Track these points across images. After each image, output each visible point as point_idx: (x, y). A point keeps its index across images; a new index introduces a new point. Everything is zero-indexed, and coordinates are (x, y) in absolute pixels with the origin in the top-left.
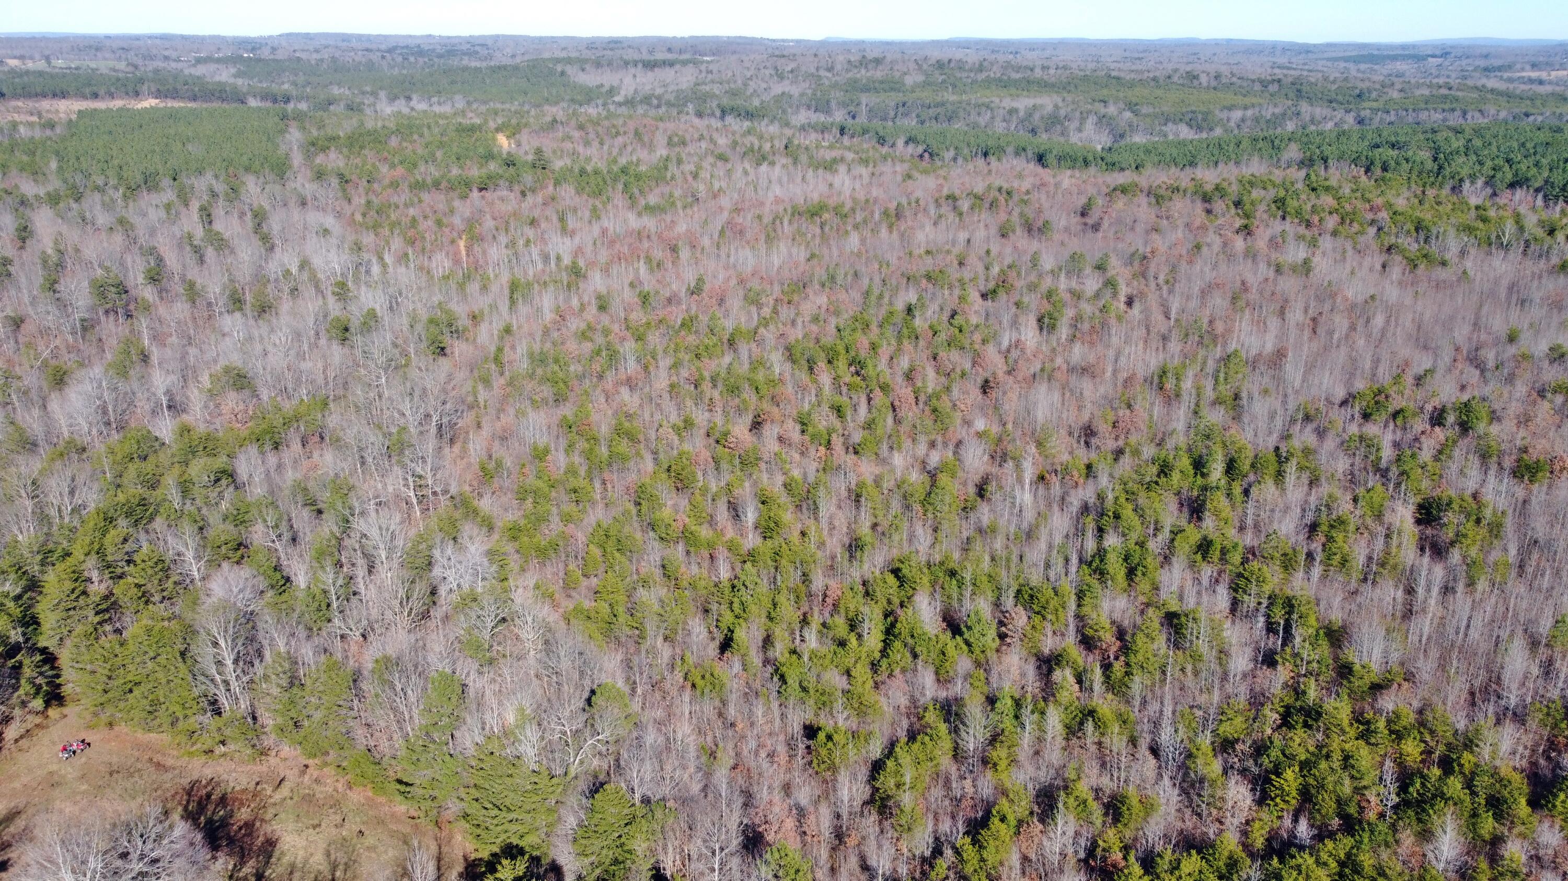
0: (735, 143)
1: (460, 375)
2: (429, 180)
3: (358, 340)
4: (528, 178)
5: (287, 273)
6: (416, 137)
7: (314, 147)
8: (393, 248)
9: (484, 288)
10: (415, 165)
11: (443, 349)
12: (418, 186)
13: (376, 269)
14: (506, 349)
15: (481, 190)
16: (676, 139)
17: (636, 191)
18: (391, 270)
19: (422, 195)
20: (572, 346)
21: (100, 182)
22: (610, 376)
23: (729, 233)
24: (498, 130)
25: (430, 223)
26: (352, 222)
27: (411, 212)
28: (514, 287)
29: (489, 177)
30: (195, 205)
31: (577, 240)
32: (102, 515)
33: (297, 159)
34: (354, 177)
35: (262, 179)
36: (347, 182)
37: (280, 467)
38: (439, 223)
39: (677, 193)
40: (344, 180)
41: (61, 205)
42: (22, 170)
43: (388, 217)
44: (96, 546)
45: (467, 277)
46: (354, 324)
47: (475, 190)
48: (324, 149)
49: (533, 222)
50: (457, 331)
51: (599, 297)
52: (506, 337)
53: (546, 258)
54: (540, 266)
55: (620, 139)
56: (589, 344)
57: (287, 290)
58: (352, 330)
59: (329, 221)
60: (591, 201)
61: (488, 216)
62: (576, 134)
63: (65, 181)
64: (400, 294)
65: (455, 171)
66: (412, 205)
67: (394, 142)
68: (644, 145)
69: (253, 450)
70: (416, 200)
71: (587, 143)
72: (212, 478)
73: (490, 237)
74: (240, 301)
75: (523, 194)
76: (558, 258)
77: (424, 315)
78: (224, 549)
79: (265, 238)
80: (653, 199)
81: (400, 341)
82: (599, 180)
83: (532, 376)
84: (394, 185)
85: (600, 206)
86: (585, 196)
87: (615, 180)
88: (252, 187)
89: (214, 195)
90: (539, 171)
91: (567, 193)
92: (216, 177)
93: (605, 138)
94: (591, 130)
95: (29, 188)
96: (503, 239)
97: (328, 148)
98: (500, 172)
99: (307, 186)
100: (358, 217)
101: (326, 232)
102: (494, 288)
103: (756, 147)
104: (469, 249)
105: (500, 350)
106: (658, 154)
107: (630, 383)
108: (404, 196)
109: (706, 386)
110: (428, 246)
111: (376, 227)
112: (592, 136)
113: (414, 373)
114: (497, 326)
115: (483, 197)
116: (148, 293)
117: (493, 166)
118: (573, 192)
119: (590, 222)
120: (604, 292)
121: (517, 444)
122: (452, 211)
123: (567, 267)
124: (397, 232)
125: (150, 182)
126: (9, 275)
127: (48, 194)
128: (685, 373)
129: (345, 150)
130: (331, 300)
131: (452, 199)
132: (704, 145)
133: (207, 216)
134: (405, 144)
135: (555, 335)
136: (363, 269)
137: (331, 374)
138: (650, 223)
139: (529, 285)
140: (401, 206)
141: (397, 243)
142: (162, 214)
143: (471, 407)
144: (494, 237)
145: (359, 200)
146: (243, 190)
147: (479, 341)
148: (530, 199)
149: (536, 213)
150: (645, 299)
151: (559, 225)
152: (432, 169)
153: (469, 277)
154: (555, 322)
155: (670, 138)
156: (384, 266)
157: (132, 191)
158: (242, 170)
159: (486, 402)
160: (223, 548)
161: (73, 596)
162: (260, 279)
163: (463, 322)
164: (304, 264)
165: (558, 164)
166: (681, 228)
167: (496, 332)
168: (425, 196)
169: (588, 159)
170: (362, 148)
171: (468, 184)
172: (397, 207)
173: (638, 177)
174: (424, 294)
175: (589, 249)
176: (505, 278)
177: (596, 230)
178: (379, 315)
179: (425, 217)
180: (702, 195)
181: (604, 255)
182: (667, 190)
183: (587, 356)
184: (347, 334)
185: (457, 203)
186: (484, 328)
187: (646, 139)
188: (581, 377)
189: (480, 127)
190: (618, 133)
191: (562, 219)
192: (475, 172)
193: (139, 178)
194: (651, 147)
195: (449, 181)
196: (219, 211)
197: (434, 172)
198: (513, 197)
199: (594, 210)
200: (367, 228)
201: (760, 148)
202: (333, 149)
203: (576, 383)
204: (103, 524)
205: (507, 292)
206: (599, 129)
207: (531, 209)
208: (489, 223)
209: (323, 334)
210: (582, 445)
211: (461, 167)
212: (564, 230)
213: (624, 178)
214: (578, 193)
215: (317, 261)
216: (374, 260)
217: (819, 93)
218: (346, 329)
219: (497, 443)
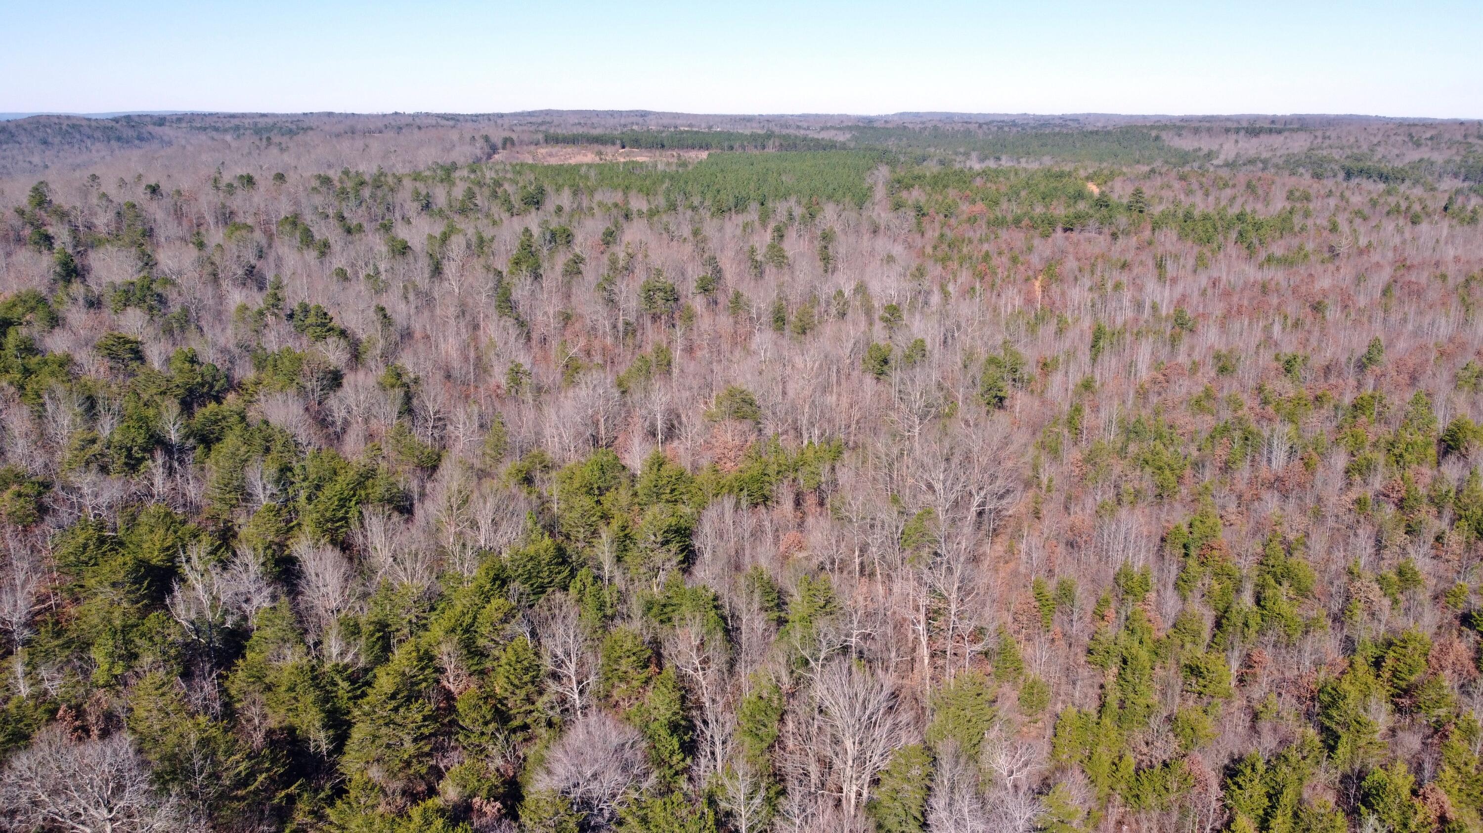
0: (1374, 203)
1: (1021, 437)
2: (1009, 218)
3: (896, 376)
4: (1122, 220)
5: (840, 293)
6: (1001, 179)
7: (899, 184)
8: (959, 281)
9: (1060, 332)
10: (997, 203)
11: (1001, 399)
12: (998, 223)
13: (936, 299)
14: (1087, 411)
15: (1066, 230)
16: (1297, 194)
17: (1256, 241)
18: (953, 301)
19: (999, 232)
20: (1183, 419)
21: (696, 203)
22: (1243, 472)
23: (1396, 292)
24: (1089, 178)
25: (1004, 259)
26: (922, 253)
27: (986, 247)
28: (1098, 336)
29: (1078, 217)
30: (772, 225)
31: (1179, 289)
32: (492, 574)
33: (880, 192)
34: (932, 211)
35: (841, 206)
36: (923, 215)
37: (757, 533)
38: (1014, 260)
39: (1310, 247)
40: (920, 212)
41: (655, 218)
42: (640, 190)
43: (960, 251)
44: (468, 620)
45: (1040, 319)
46: (896, 355)
47: (1059, 230)
48: (908, 187)
49: (1124, 266)
50: (1021, 380)
51: (1218, 357)
52: (1087, 397)
53: (1139, 306)
54: (1130, 314)
55: (1228, 192)
56: (1209, 418)
57: (833, 311)
58: (892, 363)
59: (898, 250)
60: (1196, 249)
61: (1071, 257)
62: (1177, 185)
63: (668, 200)
64: (959, 328)
65: (1039, 210)
66: (987, 240)
67: (978, 182)
68: (1257, 198)
69: (728, 503)
70: (993, 236)
71: (1189, 193)
72: (660, 539)
73: (1072, 278)
74: (783, 320)
75: (1114, 236)
76: (1154, 308)
77: (982, 355)
78: (625, 665)
79: (826, 259)
80: (1278, 249)
81: (947, 384)
82: (1209, 225)
83: (1122, 452)
84: (972, 220)
85: (1209, 254)
86: (1189, 243)
87: (1229, 227)
88: (829, 214)
89: (791, 217)
90: (1135, 214)
91: (1168, 238)
92: (799, 203)
93: (1211, 189)
94: (1194, 180)
95: (638, 203)
96: (1087, 282)
97: (912, 186)
98: (1091, 212)
99: (883, 215)
100: (929, 250)
101: (890, 259)
102: (1072, 334)
103: (1403, 207)
104: (1045, 289)
105: (1078, 410)
106: (1279, 206)
107: (1278, 484)
108: (982, 229)
109: (1426, 515)
110: (998, 282)
111: (944, 261)
112: (1195, 186)
113: (957, 428)
114: (1075, 378)
115: (1067, 238)
116: (698, 303)
117: (1082, 206)
118: (1175, 238)
119: (1195, 271)
120: (1224, 351)
121: (1093, 559)
122: (1030, 249)
123: (1168, 317)
124: (965, 266)
125: (740, 205)
126: (580, 273)
127: (650, 210)
128: (1377, 483)
129: (928, 188)
130: (879, 326)
131: (1032, 237)
132: (1332, 202)
133: (780, 235)
134: (989, 185)
135: (1154, 399)
136: (921, 299)
137: (856, 414)
138: (1277, 275)
139: (1120, 334)
140: (976, 242)
141: (964, 276)
142: (739, 232)
143: (1027, 485)
144: (1076, 279)
145: (933, 234)
146: (819, 217)
147: (1048, 395)
148: (1121, 241)
149: (1129, 257)
150: (1288, 367)
151: (1156, 272)
152: (1014, 206)
153: (1043, 319)
154: (1154, 381)
155: (1291, 192)
156: (946, 295)
157: (721, 211)
158: (824, 199)
159: (1050, 480)
160: (623, 661)
161: (393, 703)
162: (813, 299)
163: (1030, 369)
164: (861, 289)
165: (1157, 210)
166: (1325, 282)
167: (1071, 386)
168: (1004, 234)
169: (1193, 205)
170: (945, 186)
171: (1051, 223)
172: (970, 241)
173: (1258, 226)
174: (987, 331)
175: (1195, 298)
176: (1087, 323)
177: (1204, 280)
178: (929, 347)
179: (1000, 254)
180: (1343, 250)
181: (1218, 309)
182: (1295, 242)
183: (1205, 435)
184: (885, 368)
185: (1037, 242)
186: (1057, 378)
187: (1260, 192)
188: (1198, 465)
189: (1070, 174)
190: (1226, 185)
191: (1160, 266)
192: (1060, 211)
193: (732, 200)
194: (1266, 201)
195: (1031, 219)
196: (791, 234)
197: (1017, 210)
198: (1102, 241)
199: (1200, 258)
200: (936, 261)
201: (1408, 208)
202: (917, 186)
203: (1188, 472)
204: (488, 586)
205: (1089, 338)
206: (1204, 180)
207: (1123, 252)
208: (1071, 264)
209: (859, 364)
210: (1208, 581)
211: (1046, 207)
212: (1161, 278)
213: (1239, 227)
214: (1180, 238)
215: (875, 287)
216: (936, 289)
217: (1471, 161)
218: (885, 362)
219: (1061, 549)
